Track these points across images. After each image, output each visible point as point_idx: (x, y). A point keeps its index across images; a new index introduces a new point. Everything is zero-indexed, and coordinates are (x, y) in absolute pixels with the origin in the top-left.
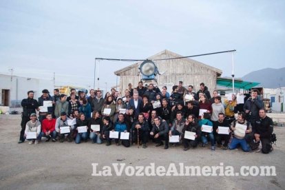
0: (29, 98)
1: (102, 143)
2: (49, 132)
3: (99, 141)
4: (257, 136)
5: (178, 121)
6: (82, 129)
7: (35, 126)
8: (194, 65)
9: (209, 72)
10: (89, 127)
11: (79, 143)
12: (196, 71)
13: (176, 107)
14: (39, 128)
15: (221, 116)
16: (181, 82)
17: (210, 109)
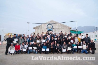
0: (9, 38)
1: (37, 53)
2: (18, 50)
3: (37, 52)
4: (90, 48)
5: (64, 45)
6: (30, 48)
7: (13, 48)
8: (62, 26)
9: (67, 28)
10: (33, 48)
11: (29, 54)
12: (63, 28)
13: (63, 40)
14: (14, 49)
15: (78, 42)
16: (62, 32)
17: (74, 40)
